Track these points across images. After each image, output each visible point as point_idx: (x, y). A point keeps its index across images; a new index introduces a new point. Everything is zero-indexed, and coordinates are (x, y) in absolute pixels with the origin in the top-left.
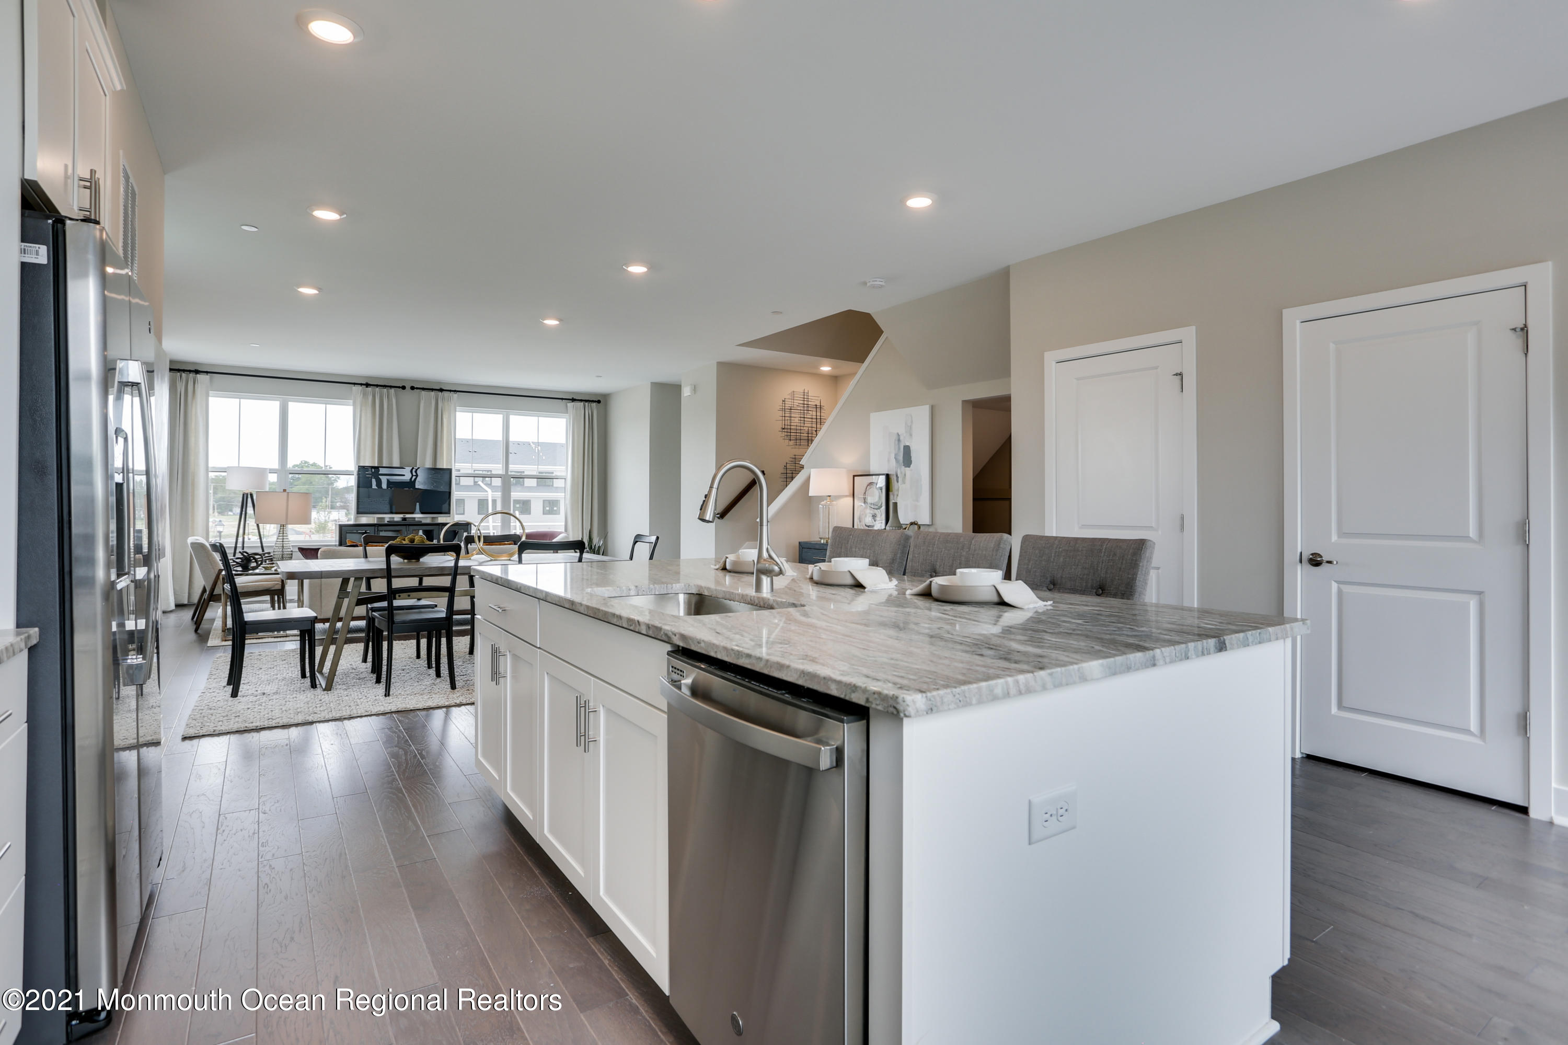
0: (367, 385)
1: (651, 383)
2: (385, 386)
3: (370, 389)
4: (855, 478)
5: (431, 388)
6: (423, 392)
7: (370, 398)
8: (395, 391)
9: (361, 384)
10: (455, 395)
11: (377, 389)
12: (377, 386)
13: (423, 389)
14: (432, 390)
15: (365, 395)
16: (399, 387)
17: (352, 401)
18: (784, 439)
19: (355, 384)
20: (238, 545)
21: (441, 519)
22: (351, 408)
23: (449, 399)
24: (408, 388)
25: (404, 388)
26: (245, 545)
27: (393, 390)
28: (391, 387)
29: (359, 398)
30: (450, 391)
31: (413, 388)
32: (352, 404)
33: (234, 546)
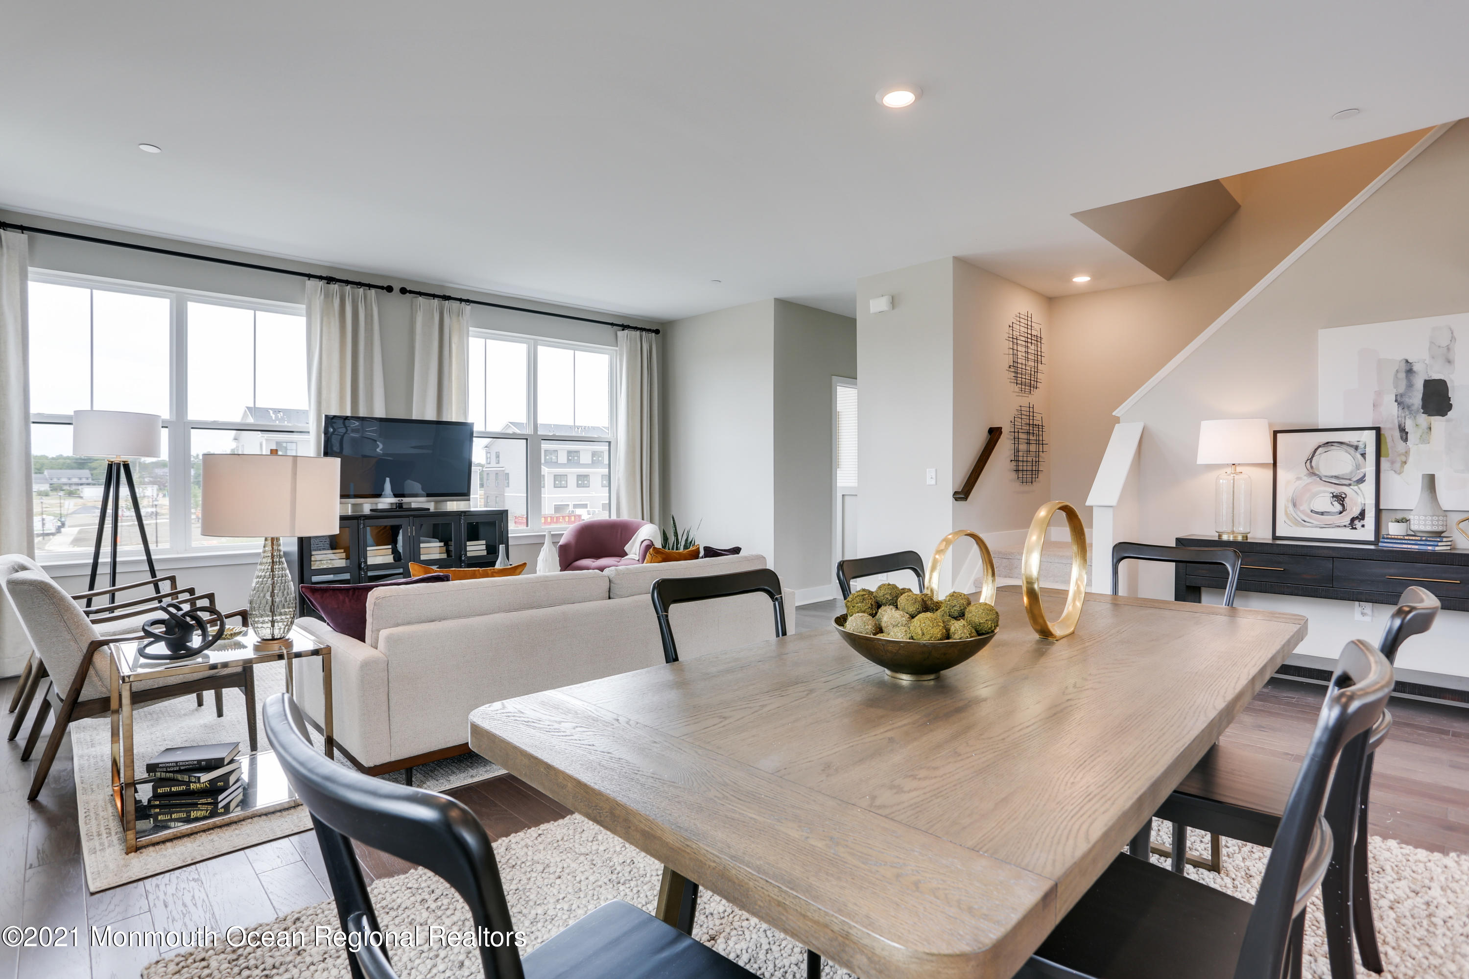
0: (330, 280)
1: (775, 299)
2: (360, 284)
3: (335, 287)
4: (1279, 435)
5: (432, 293)
6: (421, 299)
7: (337, 302)
8: (376, 293)
9: (320, 278)
10: (468, 308)
11: (348, 288)
12: (347, 282)
13: (421, 294)
14: (434, 296)
15: (328, 296)
16: (382, 288)
17: (304, 306)
18: (1011, 382)
19: (310, 276)
20: (100, 560)
21: (453, 506)
22: (303, 320)
23: (460, 313)
24: (396, 289)
25: (389, 289)
26: (118, 559)
27: (373, 291)
28: (370, 286)
29: (318, 302)
30: (461, 300)
31: (403, 291)
32: (304, 312)
33: (91, 561)
